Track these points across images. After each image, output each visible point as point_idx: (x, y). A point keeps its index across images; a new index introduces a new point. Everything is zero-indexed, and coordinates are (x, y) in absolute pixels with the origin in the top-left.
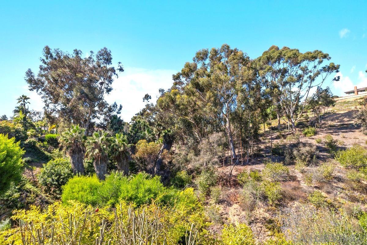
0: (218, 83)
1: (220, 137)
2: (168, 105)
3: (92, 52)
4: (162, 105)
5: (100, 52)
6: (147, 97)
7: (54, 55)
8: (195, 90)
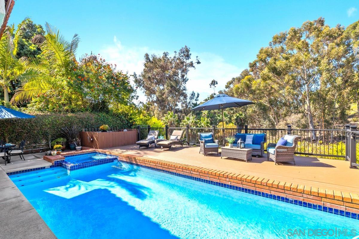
0: (298, 65)
1: (299, 118)
2: (244, 91)
3: (175, 52)
4: (238, 92)
5: (181, 50)
6: (214, 83)
7: (151, 59)
8: (271, 75)
